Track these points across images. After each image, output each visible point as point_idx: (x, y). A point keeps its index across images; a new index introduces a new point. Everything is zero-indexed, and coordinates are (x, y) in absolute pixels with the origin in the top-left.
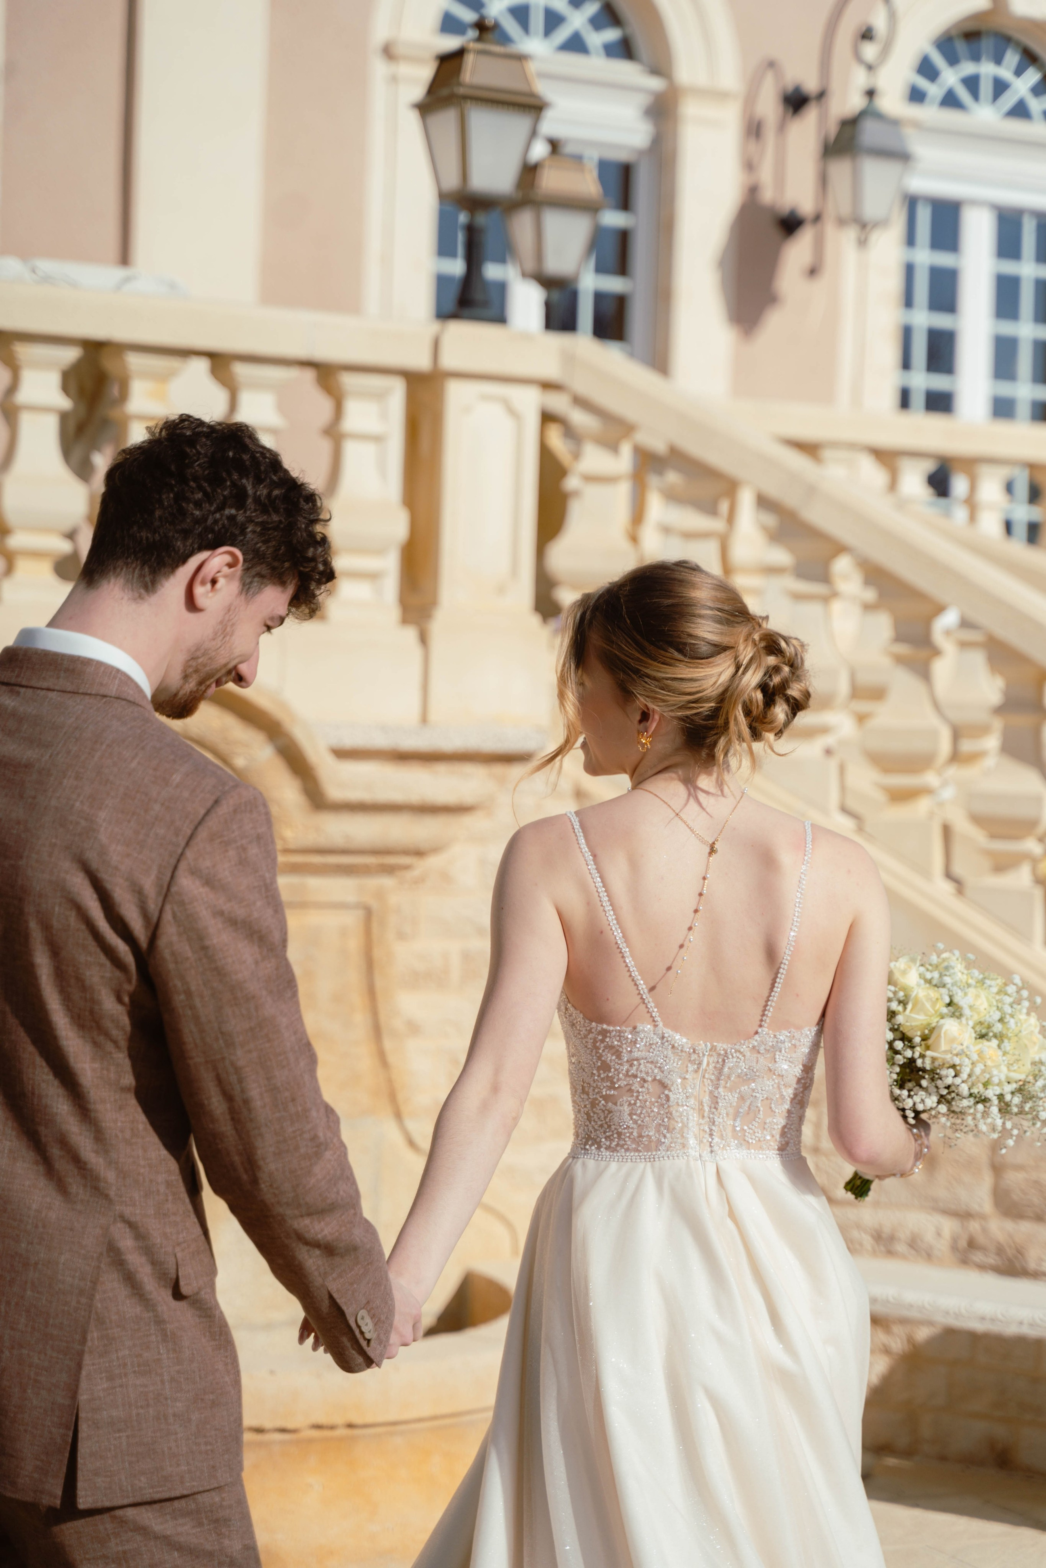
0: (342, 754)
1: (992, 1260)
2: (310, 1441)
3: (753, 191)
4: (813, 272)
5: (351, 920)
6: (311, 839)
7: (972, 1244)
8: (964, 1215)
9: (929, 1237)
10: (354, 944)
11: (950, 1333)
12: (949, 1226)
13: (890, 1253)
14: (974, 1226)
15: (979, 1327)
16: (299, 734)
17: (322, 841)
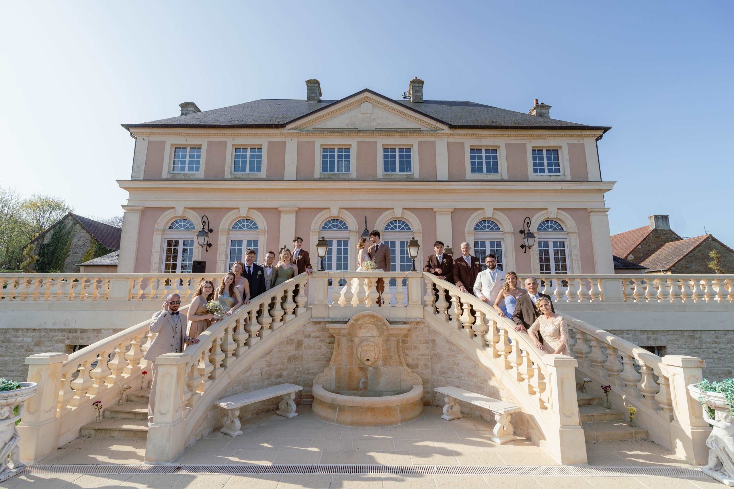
1: (478, 389)
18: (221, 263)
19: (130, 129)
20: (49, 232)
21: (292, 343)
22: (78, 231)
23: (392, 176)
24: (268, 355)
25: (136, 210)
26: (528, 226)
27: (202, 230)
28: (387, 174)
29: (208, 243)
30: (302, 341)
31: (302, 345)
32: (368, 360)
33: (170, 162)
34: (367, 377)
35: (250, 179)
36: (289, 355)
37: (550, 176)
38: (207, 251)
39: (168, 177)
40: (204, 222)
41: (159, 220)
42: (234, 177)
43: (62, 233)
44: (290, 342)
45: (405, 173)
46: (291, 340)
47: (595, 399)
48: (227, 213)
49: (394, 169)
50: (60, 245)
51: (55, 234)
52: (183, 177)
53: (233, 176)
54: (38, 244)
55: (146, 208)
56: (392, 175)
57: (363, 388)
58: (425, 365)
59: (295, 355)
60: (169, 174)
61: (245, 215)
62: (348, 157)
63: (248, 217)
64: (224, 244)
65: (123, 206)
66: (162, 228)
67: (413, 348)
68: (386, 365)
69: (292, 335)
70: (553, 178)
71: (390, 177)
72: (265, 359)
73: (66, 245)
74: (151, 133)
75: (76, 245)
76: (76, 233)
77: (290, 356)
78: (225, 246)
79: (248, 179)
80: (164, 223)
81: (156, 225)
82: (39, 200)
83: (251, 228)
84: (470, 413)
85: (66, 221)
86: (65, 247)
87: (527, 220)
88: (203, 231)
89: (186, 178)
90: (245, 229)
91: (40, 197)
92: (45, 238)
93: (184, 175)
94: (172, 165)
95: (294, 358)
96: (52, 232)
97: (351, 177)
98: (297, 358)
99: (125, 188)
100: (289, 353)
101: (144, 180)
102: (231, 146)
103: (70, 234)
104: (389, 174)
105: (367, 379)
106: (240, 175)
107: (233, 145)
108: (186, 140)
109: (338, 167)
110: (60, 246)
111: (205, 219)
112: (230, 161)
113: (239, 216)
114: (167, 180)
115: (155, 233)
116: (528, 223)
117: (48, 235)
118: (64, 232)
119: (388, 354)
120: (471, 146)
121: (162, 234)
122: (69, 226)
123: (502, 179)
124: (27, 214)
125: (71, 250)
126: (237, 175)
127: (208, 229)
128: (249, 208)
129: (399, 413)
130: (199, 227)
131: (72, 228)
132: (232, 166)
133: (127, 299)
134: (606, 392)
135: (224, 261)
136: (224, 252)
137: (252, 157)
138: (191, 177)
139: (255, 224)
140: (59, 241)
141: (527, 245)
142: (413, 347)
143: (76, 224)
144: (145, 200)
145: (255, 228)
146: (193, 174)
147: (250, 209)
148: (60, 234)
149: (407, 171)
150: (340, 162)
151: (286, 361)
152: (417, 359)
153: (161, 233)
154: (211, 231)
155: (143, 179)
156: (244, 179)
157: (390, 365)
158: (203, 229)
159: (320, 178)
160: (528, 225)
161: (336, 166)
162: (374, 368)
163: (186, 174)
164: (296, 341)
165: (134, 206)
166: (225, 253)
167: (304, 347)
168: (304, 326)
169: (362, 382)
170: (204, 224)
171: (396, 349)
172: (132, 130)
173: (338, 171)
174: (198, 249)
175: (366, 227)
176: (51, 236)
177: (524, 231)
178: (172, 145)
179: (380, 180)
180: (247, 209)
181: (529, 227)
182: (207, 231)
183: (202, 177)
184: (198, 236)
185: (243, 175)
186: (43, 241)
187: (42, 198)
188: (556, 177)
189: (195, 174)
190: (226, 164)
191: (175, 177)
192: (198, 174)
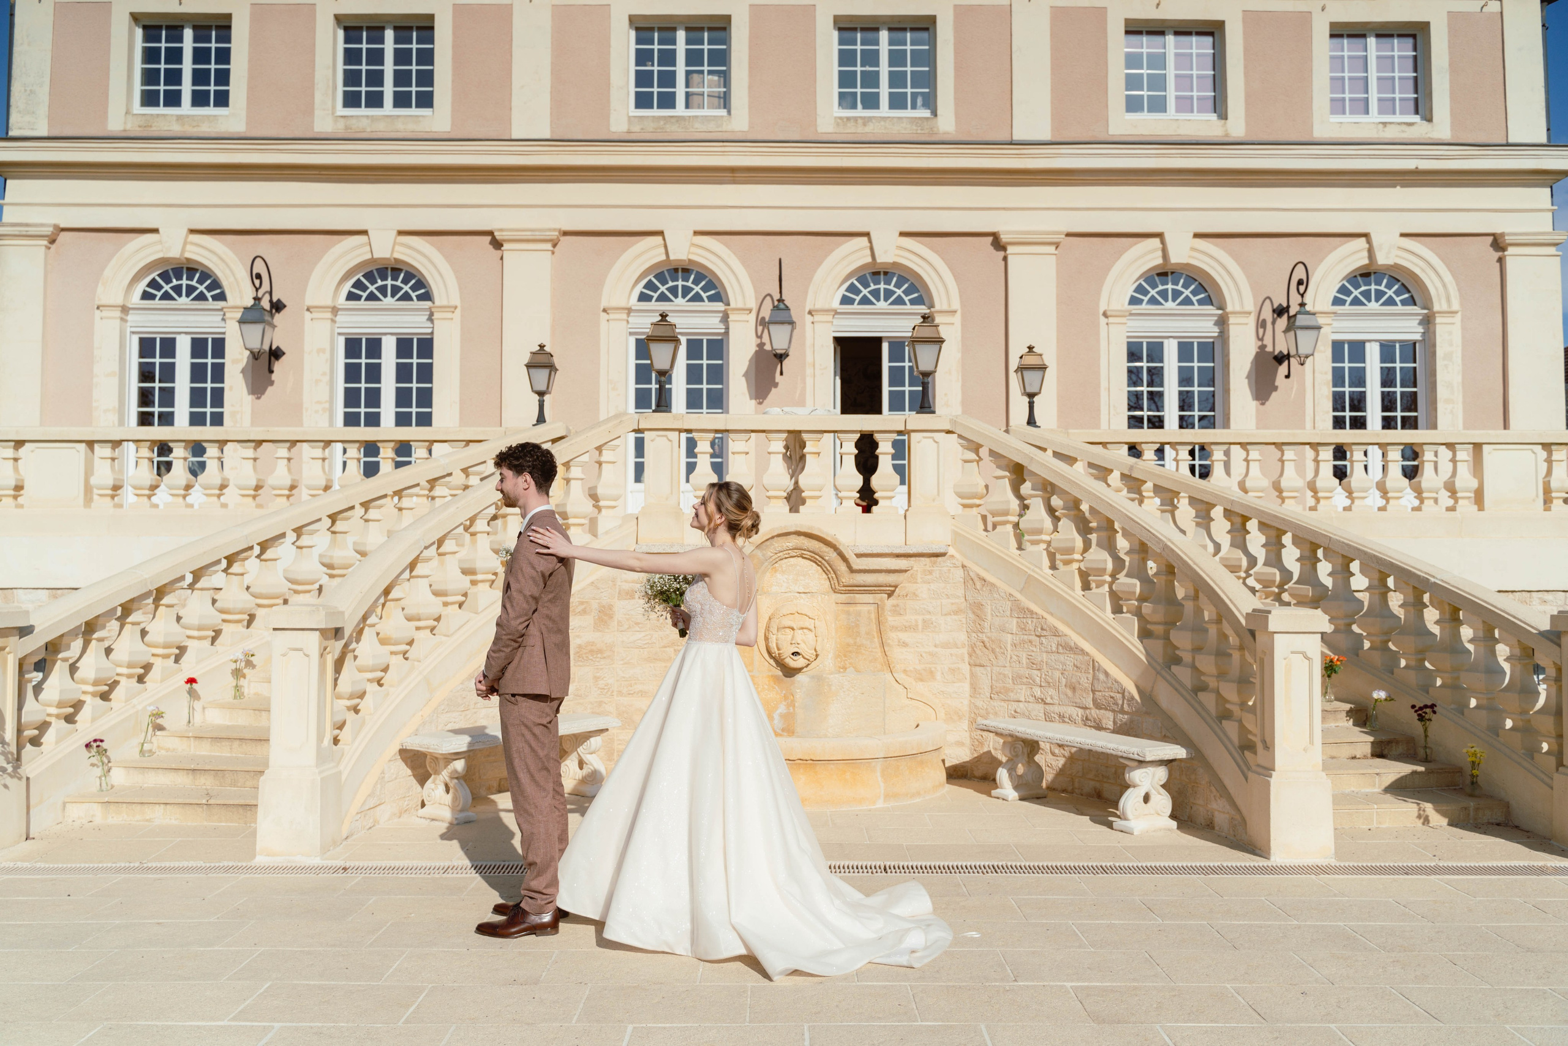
0: (859, 556)
1: (1093, 724)
2: (800, 764)
3: (1262, 347)
4: (1288, 377)
5: (872, 608)
6: (851, 582)
7: (1087, 719)
8: (1085, 708)
9: (1074, 716)
10: (873, 616)
11: (1081, 750)
12: (1080, 712)
13: (1064, 722)
14: (1088, 712)
15: (1100, 750)
16: (841, 548)
17: (855, 582)
18: (317, 412)
23: (864, 124)
26: (1302, 291)
27: (252, 302)
28: (848, 119)
29: (274, 348)
30: (610, 607)
32: (795, 654)
34: (793, 701)
35: (400, 135)
37: (1385, 124)
38: (272, 371)
39: (129, 127)
40: (259, 276)
41: (104, 274)
42: (347, 128)
45: (909, 113)
47: (1397, 742)
48: (329, 248)
49: (872, 102)
53: (341, 124)
55: (62, 230)
56: (866, 121)
57: (783, 730)
58: (952, 671)
60: (129, 116)
61: (387, 253)
62: (721, 58)
63: (397, 260)
64: (323, 351)
66: (120, 298)
67: (920, 627)
68: (845, 668)
70: (1391, 133)
71: (860, 129)
78: (328, 355)
79: (393, 135)
80: (125, 282)
81: (100, 289)
83: (407, 297)
84: (1070, 788)
87: (1300, 273)
88: (254, 306)
90: (389, 299)
93: (179, 118)
94: (138, 87)
95: (592, 652)
97: (729, 128)
101: (50, 138)
102: (331, 19)
104: (856, 119)
105: (794, 706)
106: (365, 122)
107: (337, 17)
109: (688, 95)
111: (259, 267)
112: (330, 73)
113: (366, 257)
114: (125, 136)
115: (96, 313)
116: (1300, 282)
119: (851, 641)
120: (1127, 21)
121: (121, 318)
123: (1227, 135)
126: (354, 121)
127: (271, 301)
128: (400, 232)
129: (880, 779)
130: (241, 293)
132: (335, 87)
134: (1421, 718)
135: (327, 405)
136: (324, 374)
137: (401, 57)
138: (205, 128)
139: (421, 284)
141: (1293, 352)
142: (920, 623)
144: (59, 205)
145: (421, 297)
146: (208, 116)
147: (403, 236)
149: (914, 107)
150: (695, 76)
152: (931, 654)
153: (117, 315)
154: (278, 306)
155: (46, 134)
156: (380, 135)
157: (857, 671)
158: (257, 299)
159: (629, 132)
160: (1302, 288)
161: (680, 90)
162: (813, 677)
163: (188, 116)
164: (595, 607)
165: (27, 225)
166: (327, 378)
167: (619, 622)
169: (781, 716)
170: (257, 282)
171: (874, 627)
173: (687, 106)
175: (781, 292)
177: (1288, 307)
178: (135, 16)
179: (825, 138)
180: (393, 234)
181: (1302, 295)
182: (267, 306)
183: (240, 126)
184: (242, 322)
185: (373, 119)
188: (1404, 127)
189: (215, 116)
190: (316, 81)
191: (151, 126)
192: (227, 116)
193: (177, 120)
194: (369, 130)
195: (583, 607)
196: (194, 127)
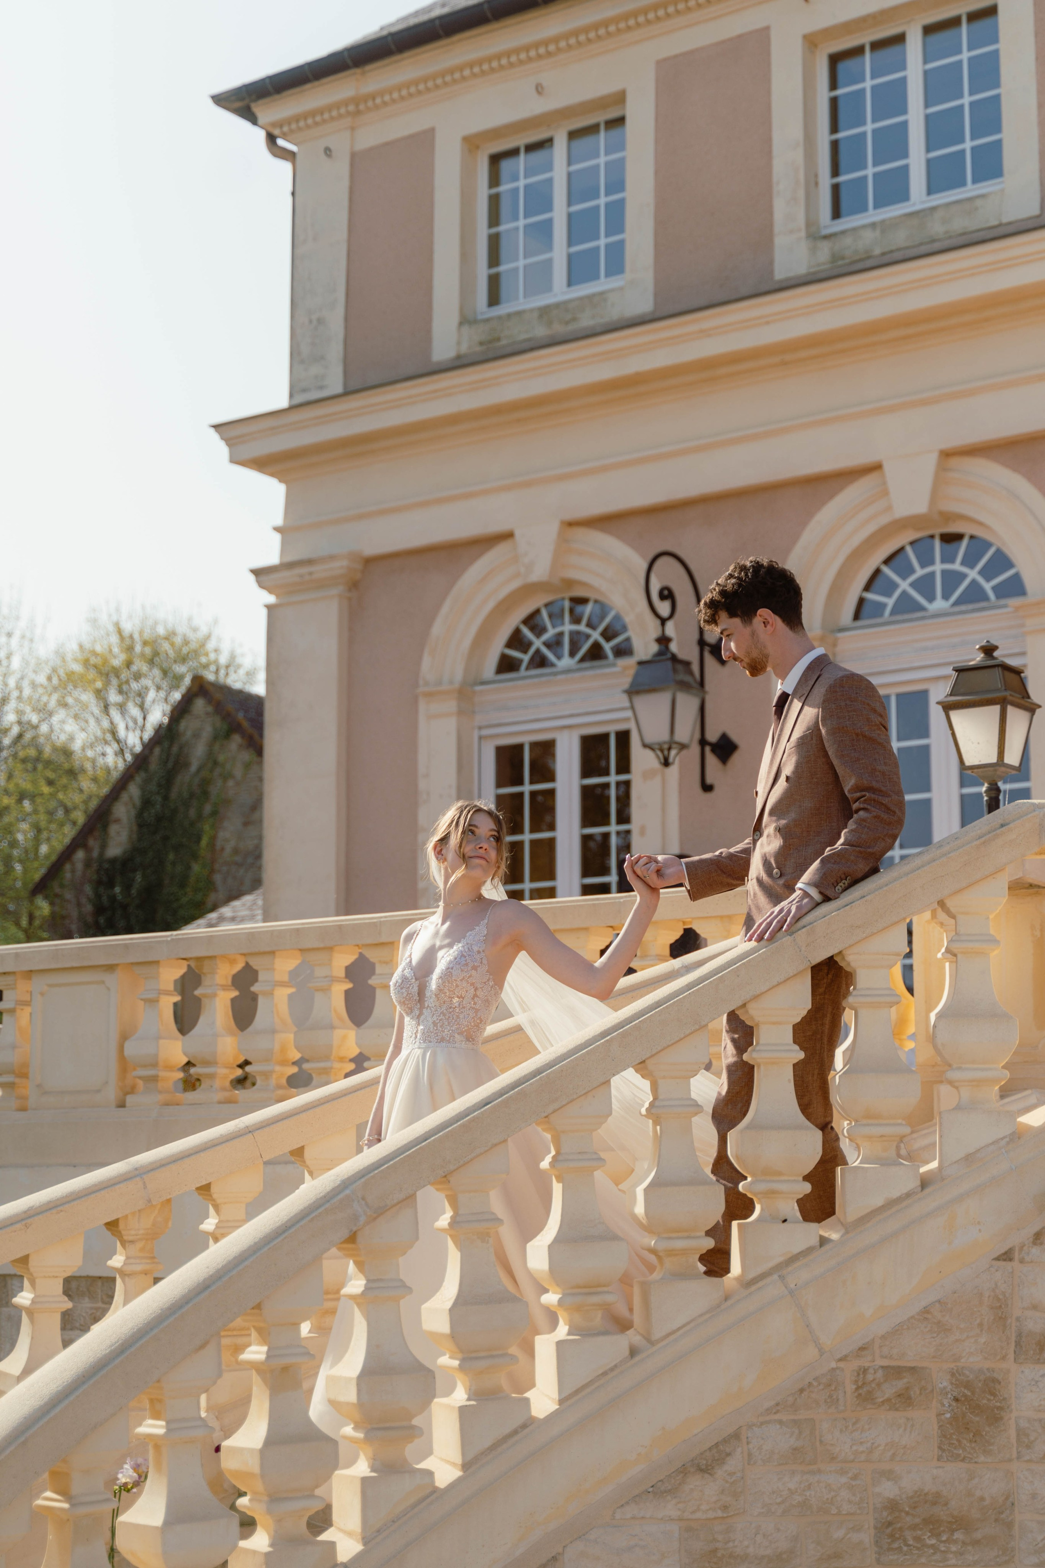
19: (257, 109)
20: (125, 797)
21: (904, 1399)
22: (238, 772)
24: (695, 1481)
25: (321, 584)
27: (654, 648)
29: (708, 736)
30: (991, 1383)
31: (995, 1417)
33: (466, 256)
35: (937, 246)
36: (888, 1490)
38: (707, 788)
39: (464, 349)
40: (666, 594)
41: (437, 629)
42: (835, 257)
43: (173, 795)
44: (889, 1390)
46: (895, 1372)
48: (810, 514)
50: (171, 856)
51: (146, 803)
52: (540, 332)
53: (824, 252)
54: (88, 864)
55: (370, 562)
59: (936, 1499)
60: (465, 329)
61: (919, 506)
63: (949, 517)
65: (258, 573)
66: (459, 676)
69: (896, 1331)
72: (670, 1508)
73: (195, 856)
74: (356, 101)
75: (236, 851)
76: (231, 783)
77: (893, 1506)
79: (924, 249)
80: (467, 643)
81: (426, 661)
82: (114, 639)
83: (974, 595)
85: (187, 726)
86: (196, 868)
88: (660, 654)
89: (559, 329)
90: (939, 604)
91: (117, 625)
92: (113, 829)
93: (544, 312)
94: (482, 272)
95: (932, 1524)
96: (134, 790)
98: (960, 1523)
99: (261, 464)
100: (889, 1475)
101: (348, 393)
102: (797, 46)
103: (205, 794)
106: (869, 236)
107: (811, 41)
108: (539, 89)
110: (174, 864)
112: (798, 156)
113: (884, 520)
114: (459, 364)
115: (422, 706)
117: (123, 811)
118: (184, 781)
121: (460, 713)
122: (198, 752)
124: (76, 717)
125: (218, 878)
126: (848, 241)
128: (947, 455)
130: (641, 632)
131: (212, 761)
132: (812, 182)
133: (111, 1094)
137: (937, 86)
138: (586, 321)
139: (1002, 562)
140: (166, 838)
143: (228, 735)
144: (361, 517)
145: (1003, 591)
146: (590, 297)
147: (954, 462)
148: (166, 798)
151: (866, 1537)
153: (451, 705)
155: (339, 389)
158: (663, 640)
163: (559, 304)
164: (943, 1382)
165: (309, 562)
167: (1021, 1433)
168: (1007, 1256)
170: (664, 608)
172: (269, 111)
174: (658, 779)
176: (133, 813)
178: (472, 143)
180: (931, 461)
183: (643, 304)
184: (638, 692)
185: (883, 226)
186: (103, 847)
187: (128, 627)
189: (602, 293)
190: (775, 179)
191: (499, 339)
192: (621, 289)
193: (541, 317)
194: (877, 251)
195: (900, 1384)
196: (567, 323)
